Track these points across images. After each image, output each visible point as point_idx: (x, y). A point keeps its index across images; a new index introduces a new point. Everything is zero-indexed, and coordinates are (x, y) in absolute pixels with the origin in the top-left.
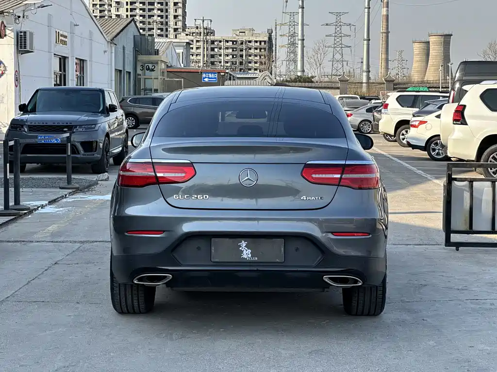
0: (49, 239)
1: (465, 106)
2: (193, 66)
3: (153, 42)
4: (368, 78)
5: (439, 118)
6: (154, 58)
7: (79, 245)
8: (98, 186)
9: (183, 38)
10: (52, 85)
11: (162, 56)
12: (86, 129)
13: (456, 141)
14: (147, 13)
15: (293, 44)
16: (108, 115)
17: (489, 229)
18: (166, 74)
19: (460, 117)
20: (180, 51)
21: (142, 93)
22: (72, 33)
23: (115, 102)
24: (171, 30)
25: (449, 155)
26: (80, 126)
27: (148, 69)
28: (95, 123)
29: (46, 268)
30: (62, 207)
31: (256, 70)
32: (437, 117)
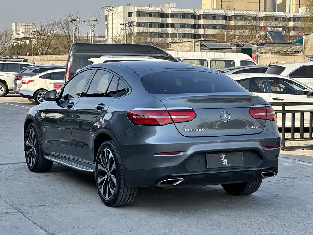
32: (40, 77)
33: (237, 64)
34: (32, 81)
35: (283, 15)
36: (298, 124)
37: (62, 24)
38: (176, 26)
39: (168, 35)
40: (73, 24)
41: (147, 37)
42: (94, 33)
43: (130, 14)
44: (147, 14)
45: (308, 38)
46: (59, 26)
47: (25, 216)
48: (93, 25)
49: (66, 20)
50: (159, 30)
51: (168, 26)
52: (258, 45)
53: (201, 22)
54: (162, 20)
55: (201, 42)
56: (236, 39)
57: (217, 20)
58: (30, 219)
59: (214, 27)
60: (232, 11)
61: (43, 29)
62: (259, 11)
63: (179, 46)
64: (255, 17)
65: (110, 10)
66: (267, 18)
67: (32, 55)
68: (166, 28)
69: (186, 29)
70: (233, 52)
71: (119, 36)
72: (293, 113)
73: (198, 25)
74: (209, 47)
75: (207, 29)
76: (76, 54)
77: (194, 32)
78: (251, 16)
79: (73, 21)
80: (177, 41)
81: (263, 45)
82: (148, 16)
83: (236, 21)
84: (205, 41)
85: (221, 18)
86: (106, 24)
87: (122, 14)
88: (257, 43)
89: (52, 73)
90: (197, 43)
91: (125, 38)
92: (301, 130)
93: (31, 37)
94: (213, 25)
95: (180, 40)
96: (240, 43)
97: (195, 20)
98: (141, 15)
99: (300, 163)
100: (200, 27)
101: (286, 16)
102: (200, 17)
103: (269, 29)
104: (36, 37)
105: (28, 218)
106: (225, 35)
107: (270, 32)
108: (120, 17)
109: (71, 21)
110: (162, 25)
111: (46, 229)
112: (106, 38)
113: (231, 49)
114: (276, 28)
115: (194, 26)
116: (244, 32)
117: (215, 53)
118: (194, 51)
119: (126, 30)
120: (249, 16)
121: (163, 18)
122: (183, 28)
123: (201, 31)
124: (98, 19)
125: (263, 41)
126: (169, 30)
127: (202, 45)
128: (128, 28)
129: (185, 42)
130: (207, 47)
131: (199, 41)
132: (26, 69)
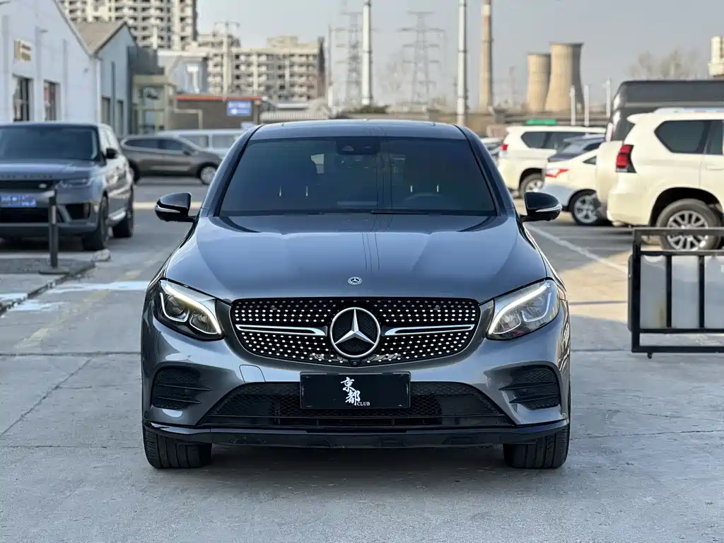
0: (39, 351)
1: (631, 147)
2: (213, 92)
3: (155, 57)
4: (466, 107)
5: (594, 163)
6: (157, 79)
7: (86, 359)
8: (96, 269)
9: (195, 51)
10: (10, 122)
11: (169, 77)
12: (74, 184)
13: (621, 197)
14: (140, 15)
15: (355, 58)
16: (105, 164)
17: (695, 325)
18: (175, 103)
19: (625, 161)
20: (194, 69)
21: (141, 130)
22: (38, 43)
23: (114, 145)
24: (176, 39)
25: (610, 217)
26: (65, 181)
27: (150, 96)
28: (87, 176)
29: (44, 395)
30: (48, 302)
31: (301, 96)
32: (587, 162)
76: (626, 106)
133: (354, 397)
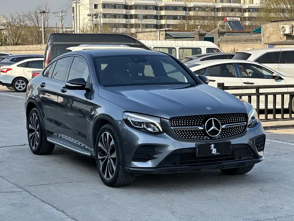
32: (18, 66)
33: (204, 52)
34: (11, 69)
35: (239, 6)
36: (270, 106)
37: (32, 15)
38: (140, 17)
39: (132, 26)
40: (42, 16)
41: (112, 27)
42: (63, 24)
43: (96, 6)
44: (112, 6)
45: (265, 27)
46: (29, 17)
47: (31, 194)
48: (62, 17)
49: (36, 12)
50: (123, 21)
51: (131, 17)
52: (219, 34)
53: (163, 13)
54: (126, 11)
55: (165, 32)
56: (199, 29)
57: (178, 11)
58: (36, 197)
59: (175, 18)
60: (192, 2)
61: (14, 20)
62: (216, 2)
63: (144, 36)
64: (212, 8)
65: (78, 2)
66: (223, 9)
67: (3, 45)
68: (130, 19)
69: (149, 20)
70: (196, 40)
71: (86, 27)
72: (266, 95)
73: (160, 16)
74: (173, 37)
75: (169, 19)
76: (54, 43)
77: (156, 22)
78: (209, 7)
79: (42, 12)
80: (141, 31)
81: (224, 34)
82: (113, 8)
83: (196, 12)
84: (169, 30)
85: (181, 9)
86: (73, 15)
87: (88, 6)
88: (219, 32)
89: (29, 62)
90: (161, 33)
91: (93, 29)
92: (274, 112)
93: (2, 28)
94: (174, 16)
95: (143, 30)
96: (203, 32)
97: (157, 11)
98: (106, 7)
99: (276, 141)
100: (162, 17)
101: (241, 7)
102: (161, 8)
103: (228, 19)
104: (7, 28)
105: (34, 196)
106: (186, 25)
107: (229, 22)
108: (87, 8)
109: (40, 12)
110: (126, 17)
111: (54, 205)
112: (73, 28)
113: (194, 37)
114: (234, 18)
115: (156, 17)
116: (203, 23)
117: (183, 41)
118: (159, 40)
119: (92, 21)
120: (207, 7)
121: (127, 9)
122: (146, 19)
123: (163, 22)
124: (66, 11)
125: (224, 31)
126: (133, 21)
127: (166, 35)
128: (94, 19)
129: (150, 32)
130: (171, 36)
131: (164, 30)
132: (4, 59)
133: (214, 151)
